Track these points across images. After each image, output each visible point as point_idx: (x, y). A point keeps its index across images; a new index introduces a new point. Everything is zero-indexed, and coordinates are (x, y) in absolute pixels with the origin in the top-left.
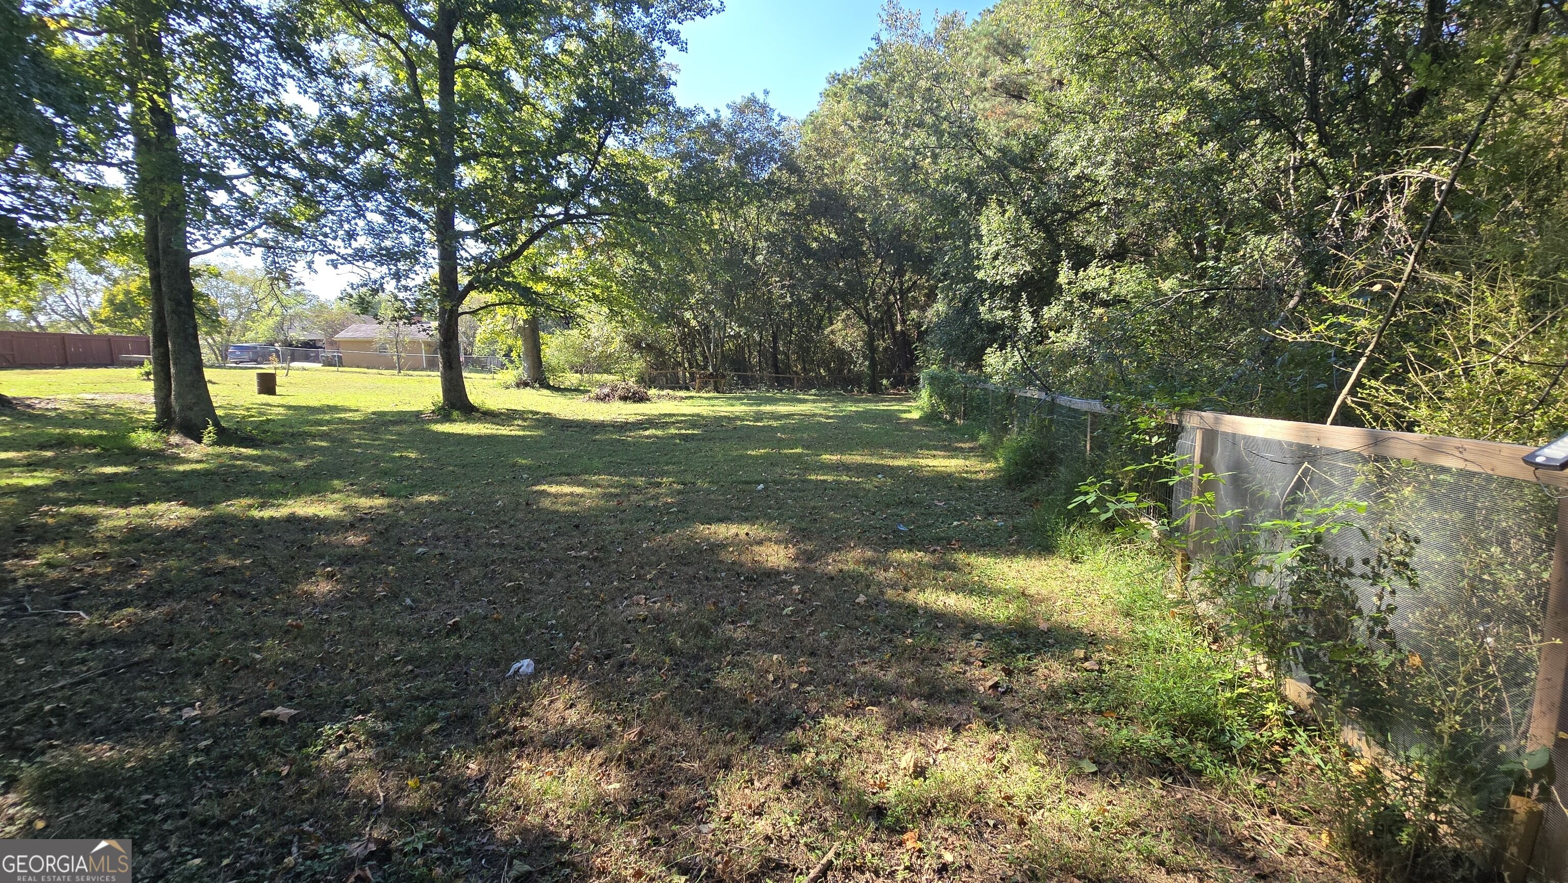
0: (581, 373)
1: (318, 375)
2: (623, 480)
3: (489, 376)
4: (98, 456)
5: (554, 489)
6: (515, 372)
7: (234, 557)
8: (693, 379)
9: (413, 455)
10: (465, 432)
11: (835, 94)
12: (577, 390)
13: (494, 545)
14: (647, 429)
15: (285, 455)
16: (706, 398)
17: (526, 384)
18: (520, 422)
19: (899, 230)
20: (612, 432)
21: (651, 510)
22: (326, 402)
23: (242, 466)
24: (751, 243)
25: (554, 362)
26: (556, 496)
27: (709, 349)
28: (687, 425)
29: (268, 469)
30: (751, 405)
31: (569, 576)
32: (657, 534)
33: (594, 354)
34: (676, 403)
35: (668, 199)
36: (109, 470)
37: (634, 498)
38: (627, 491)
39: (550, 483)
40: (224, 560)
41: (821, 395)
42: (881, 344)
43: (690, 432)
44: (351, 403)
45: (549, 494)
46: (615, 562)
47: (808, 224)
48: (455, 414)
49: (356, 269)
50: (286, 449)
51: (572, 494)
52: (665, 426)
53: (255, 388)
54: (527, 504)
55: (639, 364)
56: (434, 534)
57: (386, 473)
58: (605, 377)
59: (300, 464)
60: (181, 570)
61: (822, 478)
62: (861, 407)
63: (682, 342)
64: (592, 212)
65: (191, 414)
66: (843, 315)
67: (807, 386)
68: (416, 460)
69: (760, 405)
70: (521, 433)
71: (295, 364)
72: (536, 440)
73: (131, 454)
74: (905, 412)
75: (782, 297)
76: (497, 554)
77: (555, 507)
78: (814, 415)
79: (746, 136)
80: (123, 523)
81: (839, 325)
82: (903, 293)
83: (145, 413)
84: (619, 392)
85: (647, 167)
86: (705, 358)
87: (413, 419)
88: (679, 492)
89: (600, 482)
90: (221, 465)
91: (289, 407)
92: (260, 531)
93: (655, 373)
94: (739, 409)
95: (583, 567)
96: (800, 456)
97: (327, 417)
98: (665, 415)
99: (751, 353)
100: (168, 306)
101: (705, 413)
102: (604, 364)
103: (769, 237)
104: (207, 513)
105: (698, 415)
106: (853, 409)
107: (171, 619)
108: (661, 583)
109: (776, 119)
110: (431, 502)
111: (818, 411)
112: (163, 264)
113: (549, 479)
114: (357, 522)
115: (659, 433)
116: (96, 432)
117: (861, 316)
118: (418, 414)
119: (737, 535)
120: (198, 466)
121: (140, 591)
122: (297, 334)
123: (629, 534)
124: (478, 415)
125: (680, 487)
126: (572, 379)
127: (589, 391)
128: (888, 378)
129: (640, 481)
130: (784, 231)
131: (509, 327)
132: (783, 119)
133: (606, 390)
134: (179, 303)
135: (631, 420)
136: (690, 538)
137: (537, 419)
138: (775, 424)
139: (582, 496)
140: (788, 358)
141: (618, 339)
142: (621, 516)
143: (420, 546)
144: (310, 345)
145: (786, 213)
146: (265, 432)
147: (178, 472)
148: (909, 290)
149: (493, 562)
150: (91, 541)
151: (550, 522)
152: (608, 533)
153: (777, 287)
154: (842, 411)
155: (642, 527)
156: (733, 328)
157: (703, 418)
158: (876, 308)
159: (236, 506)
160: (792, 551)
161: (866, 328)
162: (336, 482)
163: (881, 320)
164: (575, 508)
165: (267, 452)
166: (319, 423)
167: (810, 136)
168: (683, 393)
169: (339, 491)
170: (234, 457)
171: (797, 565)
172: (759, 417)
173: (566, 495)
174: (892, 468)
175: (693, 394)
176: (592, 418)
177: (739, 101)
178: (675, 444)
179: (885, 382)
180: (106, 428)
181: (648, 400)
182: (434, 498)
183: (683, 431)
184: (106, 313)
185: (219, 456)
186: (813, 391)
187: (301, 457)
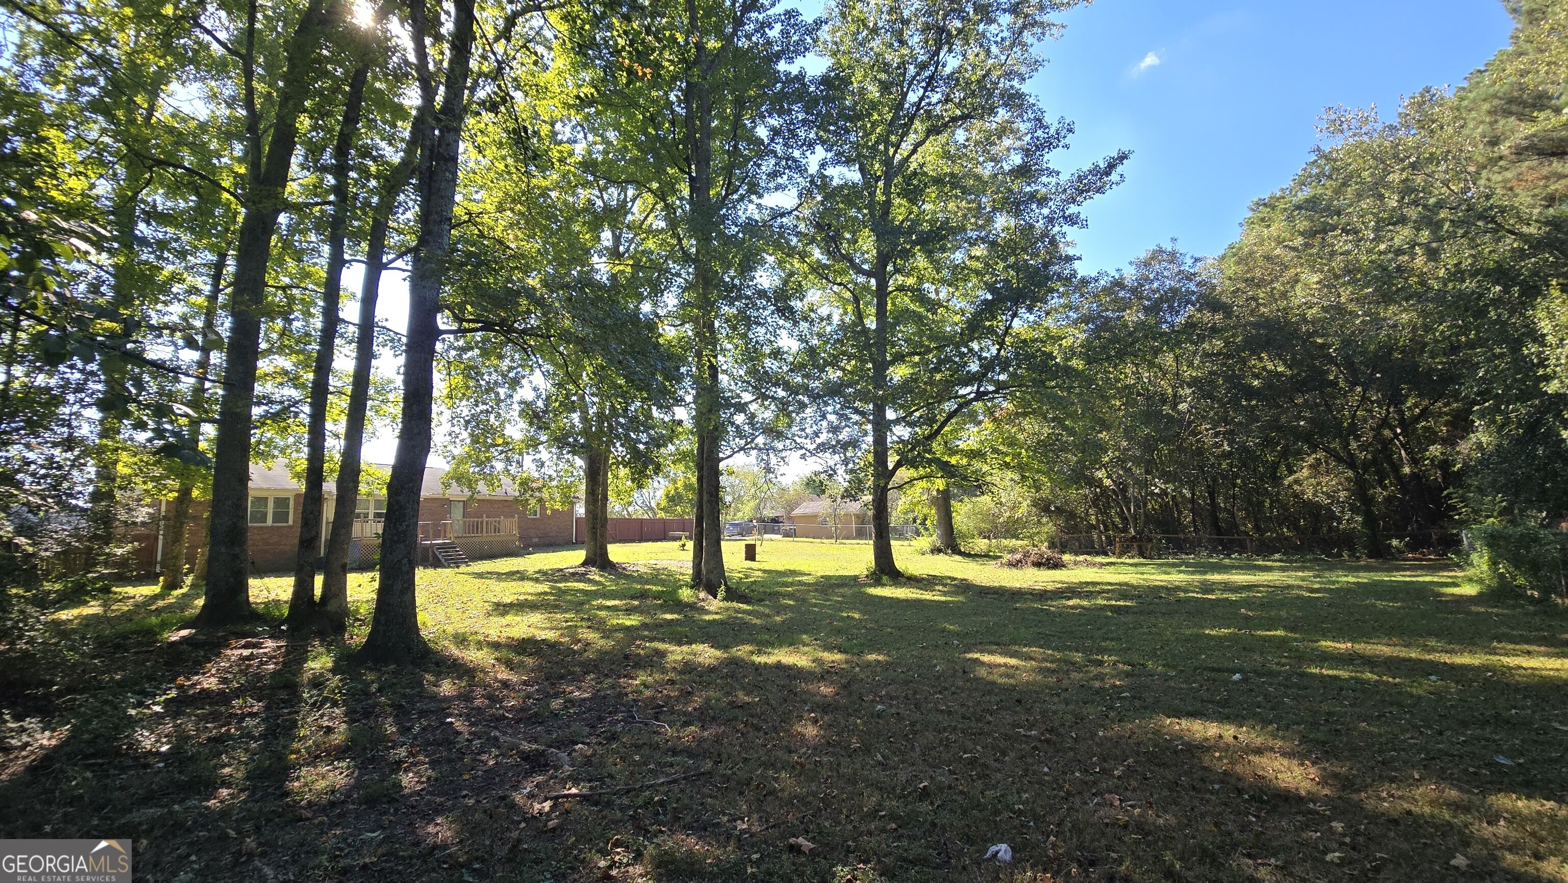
0: (989, 538)
1: (780, 545)
2: (1058, 655)
3: (906, 543)
4: (661, 605)
5: (986, 658)
6: (930, 539)
7: (747, 695)
8: (1110, 542)
9: (857, 616)
10: (894, 595)
11: (1263, 220)
12: (986, 556)
13: (942, 711)
14: (1069, 598)
15: (767, 611)
16: (1132, 565)
17: (939, 551)
18: (940, 588)
19: (1388, 348)
20: (1032, 601)
21: (1098, 693)
22: (788, 567)
23: (742, 619)
24: (1170, 390)
25: (964, 528)
26: (991, 666)
27: (1129, 510)
28: (1116, 595)
29: (758, 622)
30: (1193, 573)
31: (1024, 756)
32: (1113, 721)
33: (1001, 520)
34: (1095, 569)
35: (1077, 363)
36: (669, 617)
37: (1074, 675)
38: (1065, 668)
39: (982, 652)
40: (742, 697)
41: (1291, 562)
42: (1380, 494)
43: (1121, 603)
44: (804, 568)
45: (983, 664)
46: (1071, 749)
47: (1244, 361)
48: (885, 578)
49: (818, 460)
50: (768, 606)
51: (1005, 665)
52: (1089, 595)
53: (743, 555)
54: (964, 672)
55: (1049, 527)
56: (887, 693)
57: (839, 632)
58: (1014, 543)
59: (778, 619)
60: (718, 700)
61: (1330, 672)
62: (1364, 578)
63: (1095, 503)
64: (1000, 386)
65: (712, 576)
66: (1311, 460)
67: (1266, 549)
68: (861, 620)
69: (1205, 573)
70: (943, 599)
71: (766, 536)
72: (958, 606)
73: (678, 605)
74: (1447, 585)
75: (1217, 445)
76: (946, 721)
77: (990, 677)
78: (1289, 587)
79: (1156, 285)
80: (679, 658)
81: (1305, 472)
82: (1407, 425)
83: (683, 575)
84: (1032, 558)
85: (1052, 337)
86: (1124, 519)
87: (852, 583)
88: (1128, 675)
89: (1032, 655)
90: (730, 617)
91: (764, 571)
92: (760, 675)
93: (1066, 537)
94: (1177, 578)
95: (1035, 748)
96: (1283, 641)
97: (790, 580)
98: (1087, 583)
99: (1180, 513)
100: (705, 498)
101: (1135, 582)
102: (1011, 529)
103: (1194, 382)
104: (725, 655)
105: (1126, 584)
106: (1351, 579)
107: (718, 740)
108: (1134, 783)
109: (1189, 262)
110: (879, 662)
111: (1291, 582)
112: (705, 468)
113: (979, 647)
114: (826, 674)
115: (1085, 603)
116: (660, 588)
117: (1339, 460)
118: (855, 578)
119: (1221, 737)
120: (717, 617)
121: (696, 714)
122: (768, 513)
123: (1080, 719)
124: (904, 580)
125: (1127, 668)
126: (981, 544)
127: (1000, 557)
128: (1401, 538)
129: (1078, 657)
130: (1211, 373)
131: (924, 498)
132: (1197, 260)
133: (1018, 556)
134: (711, 495)
135: (1049, 588)
136: (1156, 732)
137: (955, 585)
138: (1233, 597)
139: (1017, 668)
140: (1233, 515)
141: (1025, 504)
142: (1063, 695)
143: (878, 703)
144: (775, 520)
145: (1213, 354)
146: (753, 591)
147: (705, 621)
148: (1417, 419)
149: (945, 729)
150: (664, 671)
151: (990, 692)
152: (1055, 713)
153: (1207, 434)
154: (1334, 583)
155: (1092, 712)
156: (1158, 485)
157: (1132, 586)
158: (1362, 448)
159: (742, 651)
160: (1313, 772)
161: (1350, 474)
162: (804, 636)
163: (1374, 462)
164: (1012, 681)
165: (756, 607)
166: (785, 585)
167: (1232, 269)
168: (1099, 559)
169: (808, 645)
170: (738, 611)
171: (1326, 791)
172: (1207, 588)
173: (1000, 665)
174: (1452, 667)
175: (1113, 560)
176: (1008, 585)
177: (1143, 255)
178: (1107, 617)
179: (1395, 542)
180: (663, 585)
181: (1064, 566)
182: (881, 658)
183: (1114, 603)
184: (664, 503)
185: (727, 609)
186: (1277, 556)
187: (778, 613)
